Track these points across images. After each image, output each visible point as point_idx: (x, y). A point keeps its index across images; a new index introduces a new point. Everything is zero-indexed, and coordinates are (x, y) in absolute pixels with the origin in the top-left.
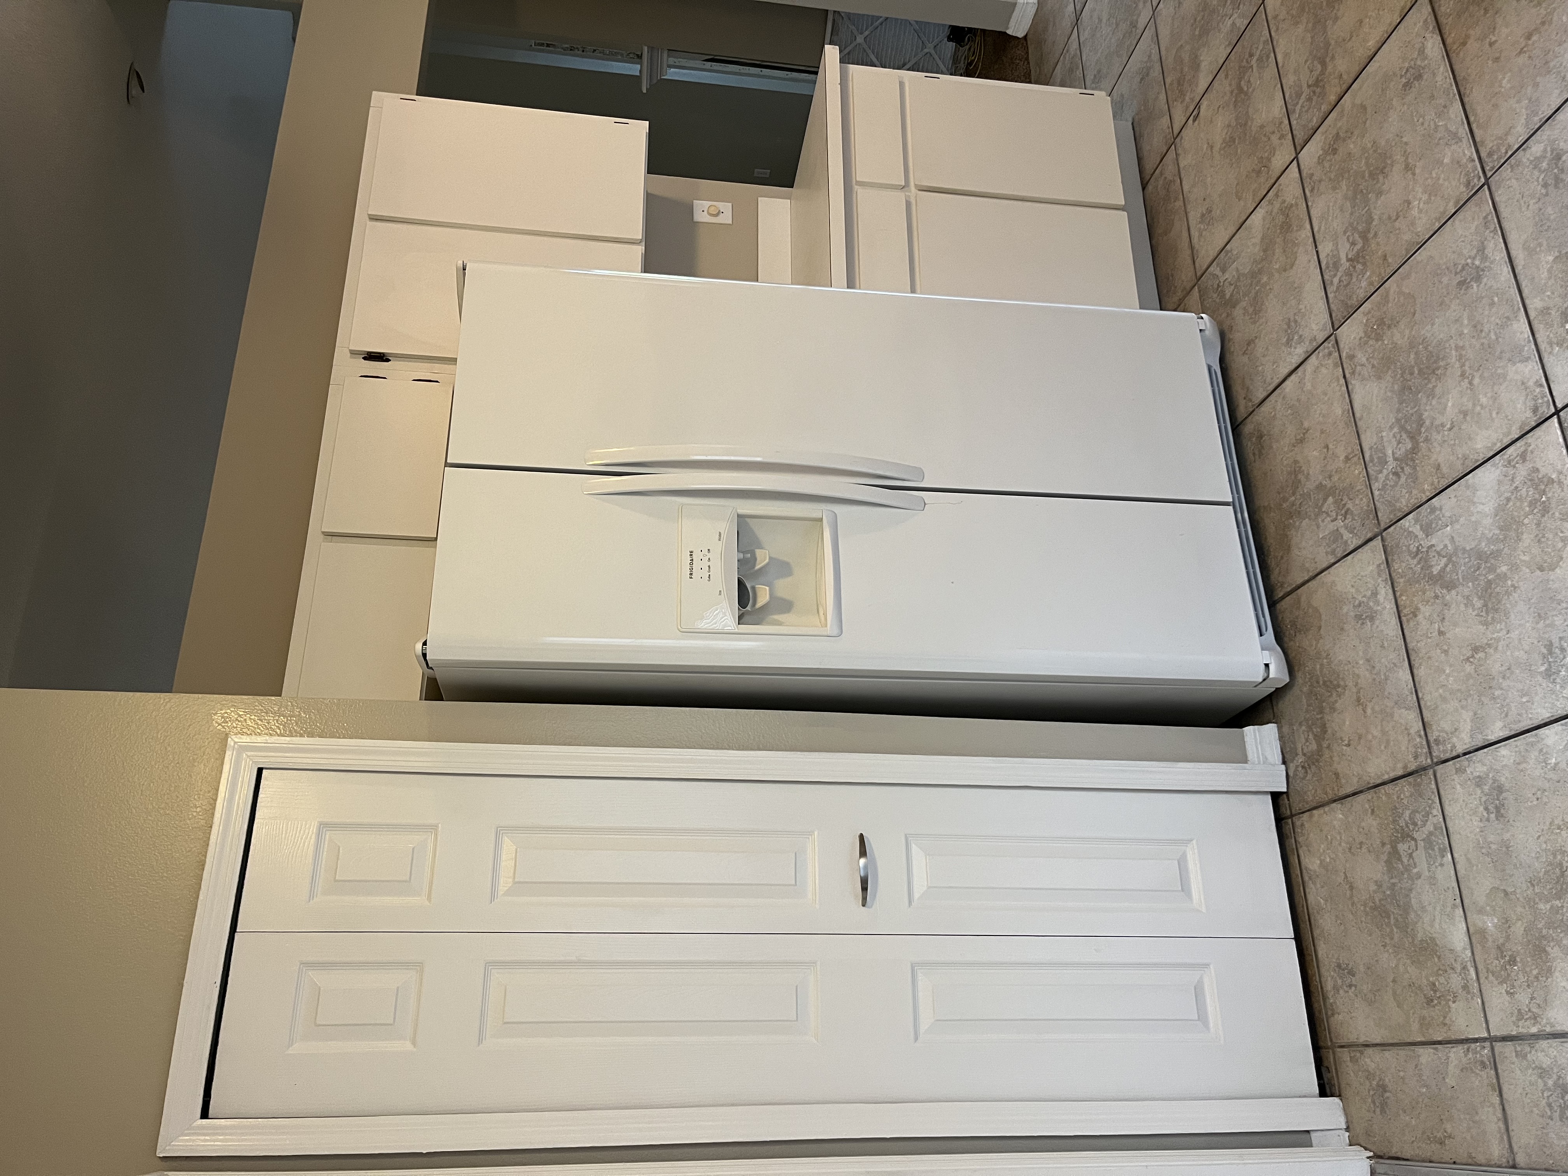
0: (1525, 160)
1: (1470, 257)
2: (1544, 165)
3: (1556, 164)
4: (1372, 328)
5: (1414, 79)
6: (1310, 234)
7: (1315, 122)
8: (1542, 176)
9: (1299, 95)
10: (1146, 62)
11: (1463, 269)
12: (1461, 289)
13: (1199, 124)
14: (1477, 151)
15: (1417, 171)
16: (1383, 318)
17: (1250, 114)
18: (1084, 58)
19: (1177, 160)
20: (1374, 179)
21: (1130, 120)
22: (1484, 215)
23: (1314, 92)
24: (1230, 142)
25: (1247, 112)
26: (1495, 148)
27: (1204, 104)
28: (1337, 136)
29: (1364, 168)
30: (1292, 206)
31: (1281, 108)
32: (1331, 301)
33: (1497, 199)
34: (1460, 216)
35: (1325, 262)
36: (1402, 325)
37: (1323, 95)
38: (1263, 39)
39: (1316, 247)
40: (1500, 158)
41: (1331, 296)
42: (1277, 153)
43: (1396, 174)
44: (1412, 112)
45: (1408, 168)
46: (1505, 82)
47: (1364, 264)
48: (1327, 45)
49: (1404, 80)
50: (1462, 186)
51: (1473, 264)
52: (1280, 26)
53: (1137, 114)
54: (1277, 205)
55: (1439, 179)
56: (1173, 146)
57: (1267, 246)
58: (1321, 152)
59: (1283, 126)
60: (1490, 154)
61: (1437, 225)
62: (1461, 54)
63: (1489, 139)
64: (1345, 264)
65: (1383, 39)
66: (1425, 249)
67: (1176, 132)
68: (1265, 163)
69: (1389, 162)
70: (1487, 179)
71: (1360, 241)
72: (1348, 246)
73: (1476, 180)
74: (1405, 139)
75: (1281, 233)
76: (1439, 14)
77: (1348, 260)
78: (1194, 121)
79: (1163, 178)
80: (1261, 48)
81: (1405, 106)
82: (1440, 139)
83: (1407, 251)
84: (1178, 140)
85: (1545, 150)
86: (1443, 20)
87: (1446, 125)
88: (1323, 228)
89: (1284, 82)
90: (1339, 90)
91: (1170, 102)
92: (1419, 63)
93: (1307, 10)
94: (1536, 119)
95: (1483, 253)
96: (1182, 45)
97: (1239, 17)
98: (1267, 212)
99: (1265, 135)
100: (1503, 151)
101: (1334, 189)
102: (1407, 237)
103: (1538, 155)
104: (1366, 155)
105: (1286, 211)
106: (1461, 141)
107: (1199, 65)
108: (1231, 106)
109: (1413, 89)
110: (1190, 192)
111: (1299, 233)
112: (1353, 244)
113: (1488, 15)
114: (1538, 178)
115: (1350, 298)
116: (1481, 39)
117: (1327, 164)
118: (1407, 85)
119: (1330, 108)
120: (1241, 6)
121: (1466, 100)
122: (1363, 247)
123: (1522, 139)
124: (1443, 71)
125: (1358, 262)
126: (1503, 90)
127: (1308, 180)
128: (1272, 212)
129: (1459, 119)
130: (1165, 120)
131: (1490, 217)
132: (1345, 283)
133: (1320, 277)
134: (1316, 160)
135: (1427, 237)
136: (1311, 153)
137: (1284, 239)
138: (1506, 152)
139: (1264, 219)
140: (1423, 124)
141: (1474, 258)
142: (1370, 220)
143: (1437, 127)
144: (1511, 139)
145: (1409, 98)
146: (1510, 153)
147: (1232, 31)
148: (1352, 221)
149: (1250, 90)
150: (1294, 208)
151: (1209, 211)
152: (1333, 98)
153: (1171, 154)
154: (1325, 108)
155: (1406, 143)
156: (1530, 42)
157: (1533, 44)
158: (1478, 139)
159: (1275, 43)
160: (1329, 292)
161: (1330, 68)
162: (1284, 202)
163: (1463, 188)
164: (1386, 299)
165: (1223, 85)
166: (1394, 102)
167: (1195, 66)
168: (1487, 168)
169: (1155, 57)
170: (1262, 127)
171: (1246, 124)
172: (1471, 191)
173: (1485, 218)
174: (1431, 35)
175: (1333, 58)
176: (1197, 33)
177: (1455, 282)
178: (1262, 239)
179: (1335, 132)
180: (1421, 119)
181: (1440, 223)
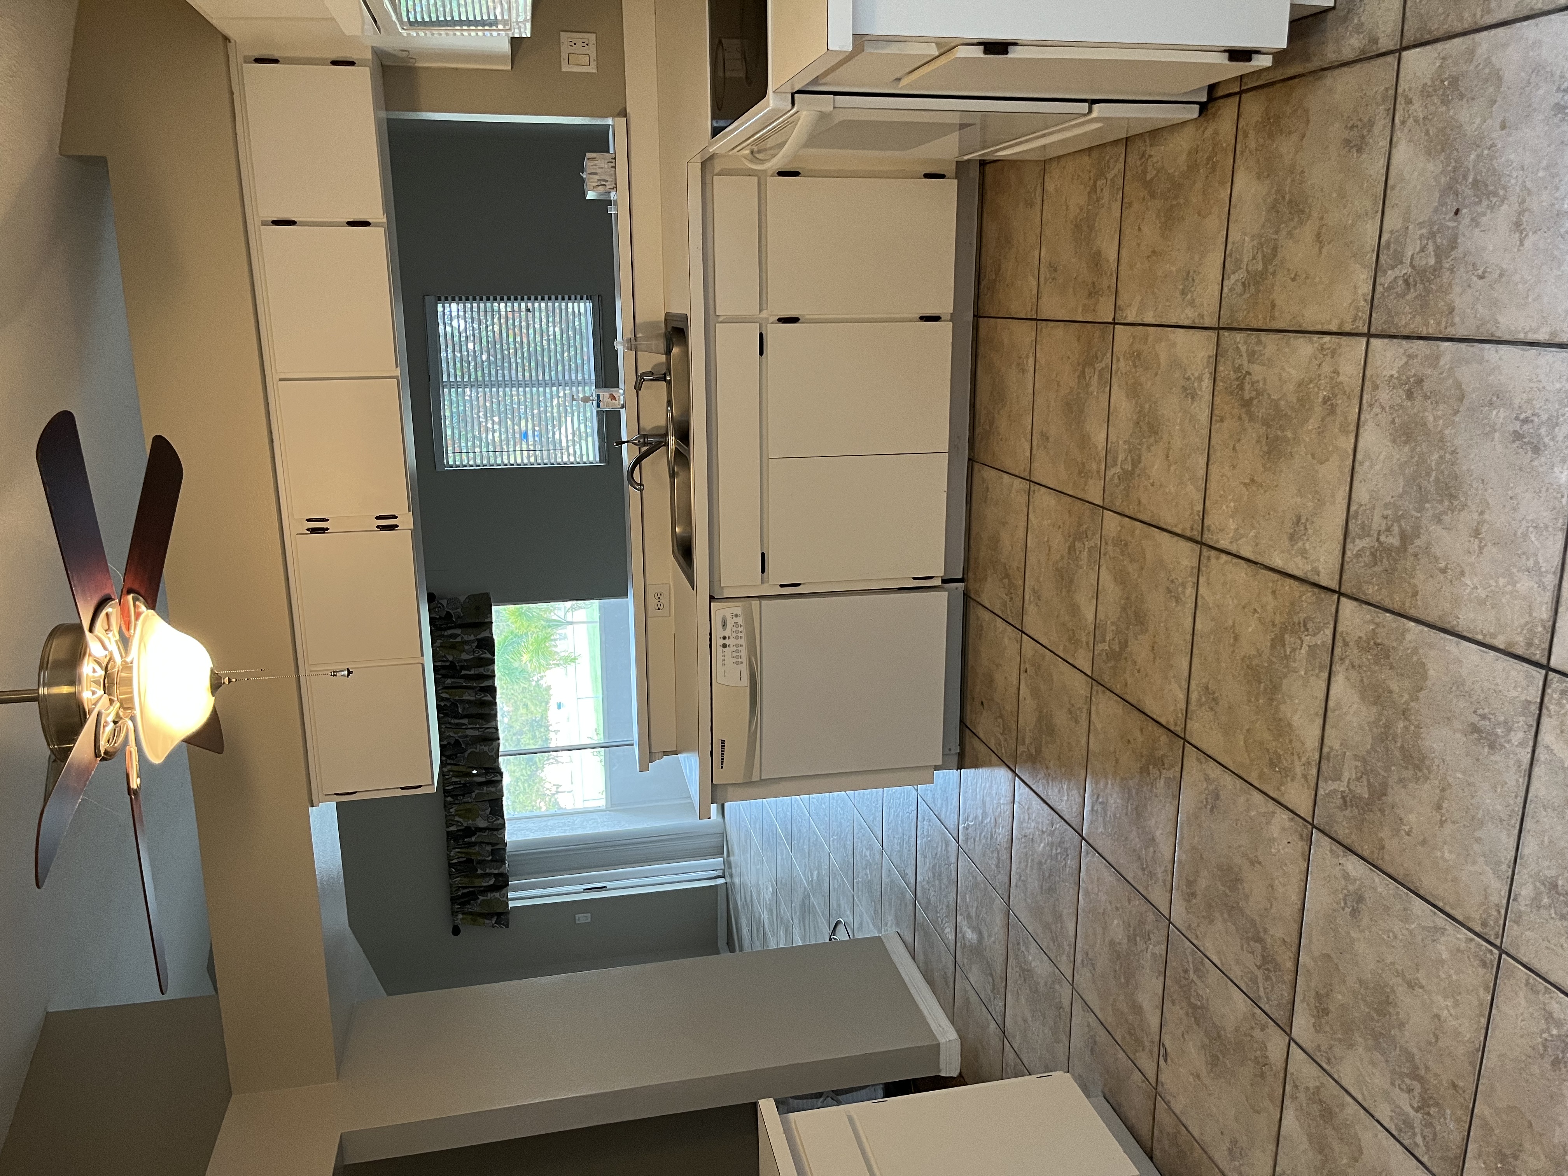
0: (1523, 908)
1: (1543, 1031)
2: (1546, 900)
3: (1557, 893)
4: (1497, 1168)
5: (1357, 903)
6: (1357, 1107)
7: (1286, 995)
8: (1552, 912)
9: (1254, 980)
10: (1088, 1033)
11: (1545, 1048)
12: (1560, 1069)
13: (1172, 1060)
14: (1470, 930)
15: (1424, 982)
16: (1500, 1150)
17: (1218, 1024)
18: (1025, 1062)
19: (1170, 1108)
20: (1385, 1015)
21: (1101, 1094)
22: (1524, 981)
23: (1267, 969)
24: (1214, 1062)
25: (1214, 1023)
26: (1484, 916)
27: (1167, 1040)
28: (1318, 997)
29: (1367, 1010)
30: (1318, 1088)
31: (1245, 1001)
32: (1429, 1164)
33: (1525, 960)
34: (1499, 1000)
35: (1393, 1127)
36: (1527, 1145)
37: (1277, 967)
38: (1188, 952)
39: (1373, 1117)
40: (1496, 922)
41: (1425, 1159)
42: (1268, 1045)
43: (1405, 999)
44: (1377, 933)
45: (1411, 985)
46: (1446, 855)
47: (1437, 1104)
48: (1253, 922)
49: (1348, 910)
50: (1480, 970)
51: (1552, 1036)
52: (1198, 933)
53: (1105, 1085)
54: (1302, 1096)
55: (1450, 976)
56: (1158, 1097)
57: (1321, 1146)
58: (1313, 1020)
59: (1257, 1016)
60: (1484, 924)
61: (1484, 1021)
62: (1387, 857)
63: (1473, 913)
64: (1417, 1118)
65: (1303, 888)
66: (1489, 1051)
67: (1153, 1081)
68: (1263, 1062)
69: (1388, 990)
70: (1499, 948)
71: (1415, 1083)
72: (1405, 1096)
73: (1488, 955)
74: (1388, 961)
75: (1325, 1122)
76: (1340, 838)
77: (1417, 1110)
78: (1166, 1060)
79: (1165, 1135)
80: (1190, 960)
81: (1367, 932)
82: (1423, 940)
83: (1472, 1064)
84: (1159, 1088)
85: (1536, 888)
86: (1346, 841)
87: (1419, 925)
88: (1365, 1093)
89: (1231, 976)
90: (1291, 955)
91: (1132, 1057)
92: (1351, 887)
93: (1214, 905)
94: (1504, 867)
95: (1553, 1018)
96: (1114, 999)
97: (1154, 946)
98: (1297, 1109)
99: (1245, 1035)
100: (1495, 913)
101: (1351, 1046)
102: (1461, 1050)
103: (1532, 895)
104: (1360, 997)
105: (1316, 1096)
106: (1446, 930)
107: (1141, 1008)
108: (1195, 1026)
109: (1362, 912)
110: (1202, 1134)
111: (1345, 1112)
112: (1410, 1090)
113: (1386, 813)
114: (1550, 915)
115: (1448, 1149)
116: (1396, 832)
117: (1327, 1028)
118: (1355, 913)
119: (1293, 974)
120: (1151, 936)
121: (1421, 892)
122: (1423, 1087)
123: (1504, 892)
124: (1380, 882)
125: (1429, 1106)
126: (1451, 863)
127: (1318, 1054)
128: (1301, 1107)
129: (1429, 912)
130: (1137, 1075)
131: (1531, 981)
132: (1431, 1137)
133: (1398, 1145)
134: (1312, 1030)
135: (1482, 1039)
136: (1302, 1026)
137: (1333, 1128)
138: (1499, 912)
139: (1297, 1118)
140: (1396, 937)
141: (1548, 1030)
142: (1410, 1057)
143: (1411, 932)
144: (1494, 899)
145: (1365, 922)
146: (1503, 911)
147: (1155, 961)
148: (1391, 1068)
149: (1205, 1001)
150: (1322, 1089)
151: (1234, 1142)
152: (1289, 965)
153: (1161, 1105)
154: (1288, 978)
155: (1393, 963)
156: (1443, 811)
157: (1448, 811)
158: (1461, 918)
159: (1202, 949)
160: (1420, 1157)
161: (1269, 941)
162: (1307, 1088)
163: (1482, 971)
164: (1488, 1130)
165: (1176, 1012)
166: (1353, 934)
167: (1137, 1009)
168: (1492, 939)
169: (1094, 1023)
170: (1237, 1030)
171: (1219, 1036)
172: (1492, 968)
173: (1527, 984)
174: (1345, 859)
175: (1266, 930)
176: (1123, 980)
177: (1548, 1066)
178: (1310, 1141)
179: (1313, 993)
180: (1391, 934)
181: (1484, 1017)
